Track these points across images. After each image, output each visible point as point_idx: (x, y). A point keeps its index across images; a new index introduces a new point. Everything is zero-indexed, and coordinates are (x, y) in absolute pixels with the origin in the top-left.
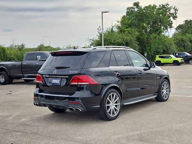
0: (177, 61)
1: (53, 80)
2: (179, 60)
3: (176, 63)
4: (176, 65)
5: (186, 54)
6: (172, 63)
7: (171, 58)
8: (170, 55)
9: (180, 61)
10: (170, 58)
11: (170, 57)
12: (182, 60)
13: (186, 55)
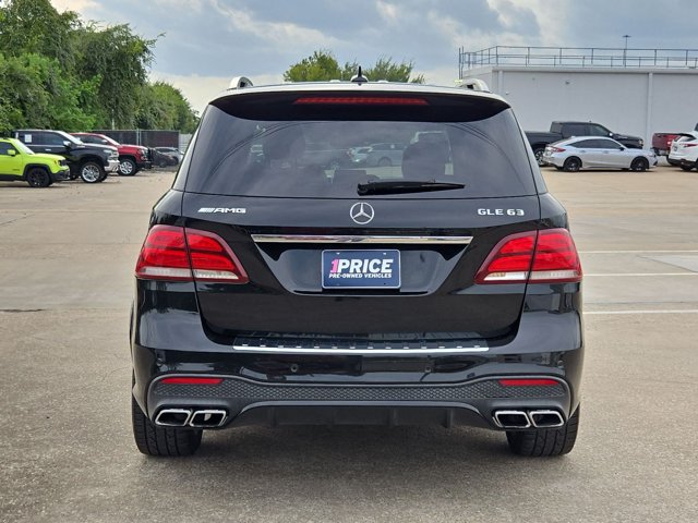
0: (45, 168)
1: (341, 264)
2: (53, 162)
3: (37, 176)
4: (37, 187)
5: (67, 140)
6: (21, 173)
7: (18, 153)
8: (11, 141)
9: (55, 169)
10: (13, 152)
11: (12, 147)
12: (62, 163)
13: (66, 143)
